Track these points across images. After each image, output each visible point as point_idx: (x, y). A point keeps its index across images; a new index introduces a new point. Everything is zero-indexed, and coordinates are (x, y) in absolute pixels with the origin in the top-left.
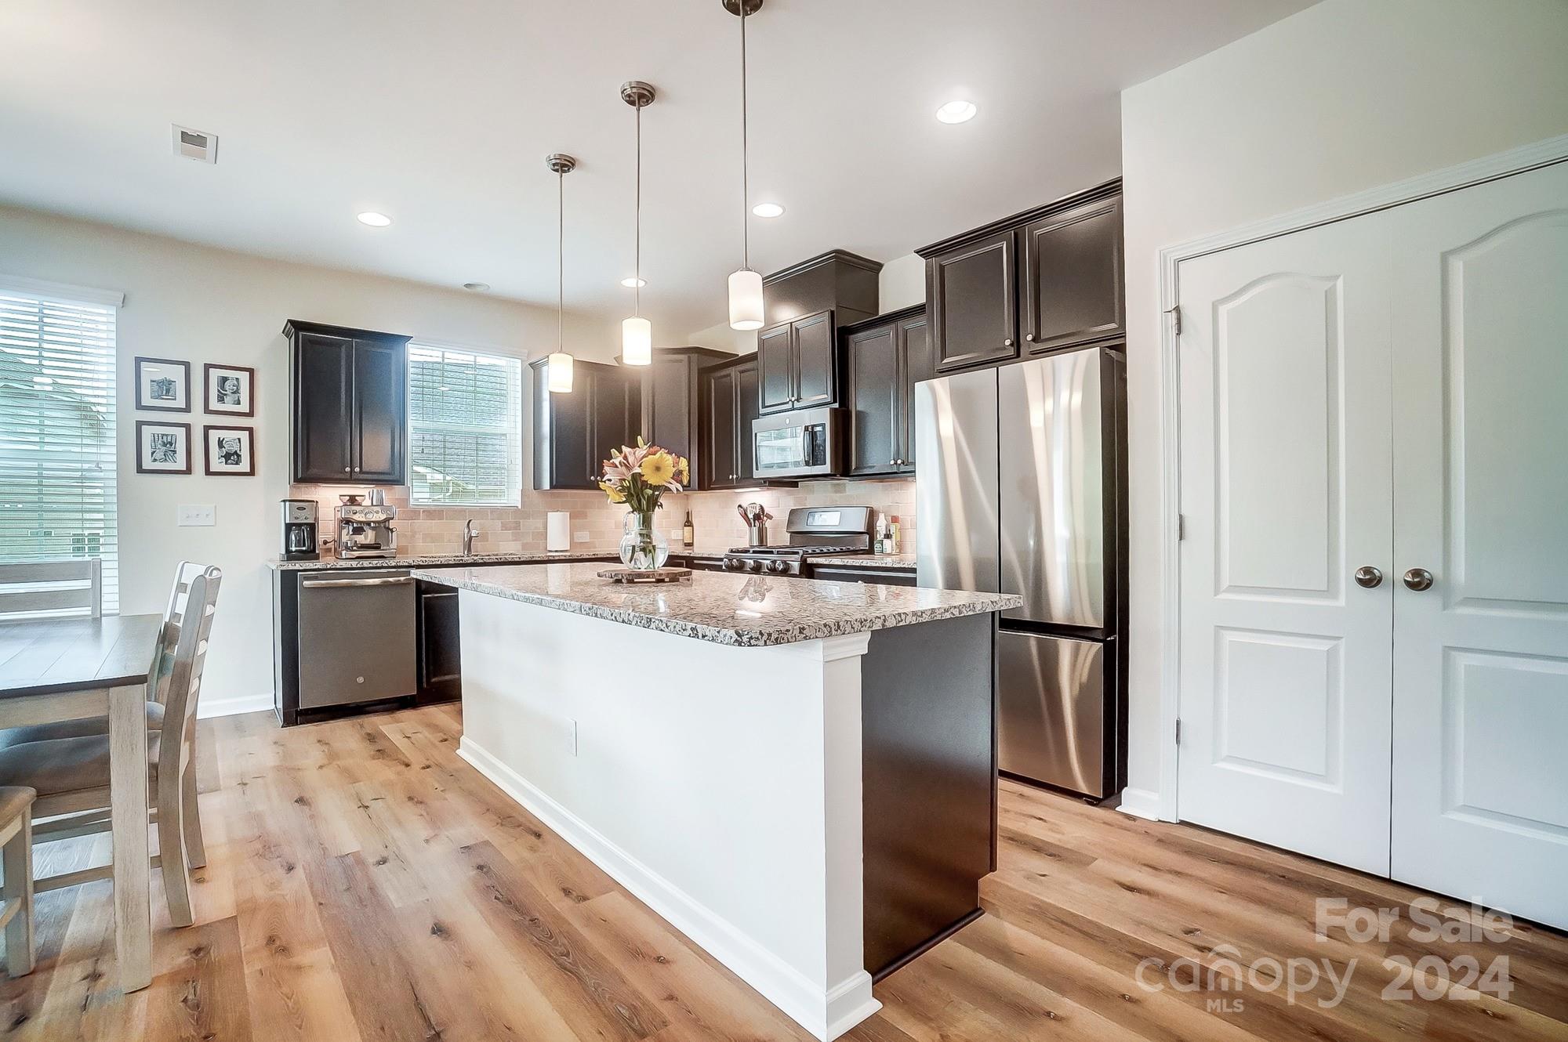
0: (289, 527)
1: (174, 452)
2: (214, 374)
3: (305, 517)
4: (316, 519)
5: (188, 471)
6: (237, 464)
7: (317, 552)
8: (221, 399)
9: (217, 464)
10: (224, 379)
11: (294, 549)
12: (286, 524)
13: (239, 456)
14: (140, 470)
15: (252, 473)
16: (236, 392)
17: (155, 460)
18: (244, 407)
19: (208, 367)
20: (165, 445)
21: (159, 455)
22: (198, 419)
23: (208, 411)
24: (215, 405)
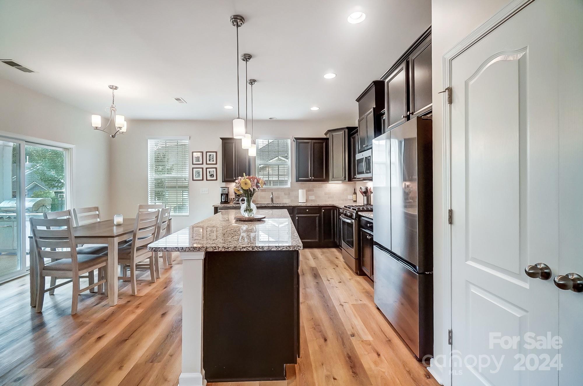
0: (222, 195)
1: (200, 175)
2: (208, 154)
3: (226, 192)
4: (228, 192)
5: (203, 180)
6: (213, 177)
7: (229, 201)
8: (210, 160)
9: (209, 178)
10: (210, 155)
11: (223, 201)
13: (213, 175)
14: (193, 180)
15: (216, 180)
16: (213, 158)
17: (196, 177)
18: (215, 162)
19: (207, 152)
20: (198, 173)
21: (197, 176)
22: (205, 166)
23: (207, 164)
24: (208, 162)
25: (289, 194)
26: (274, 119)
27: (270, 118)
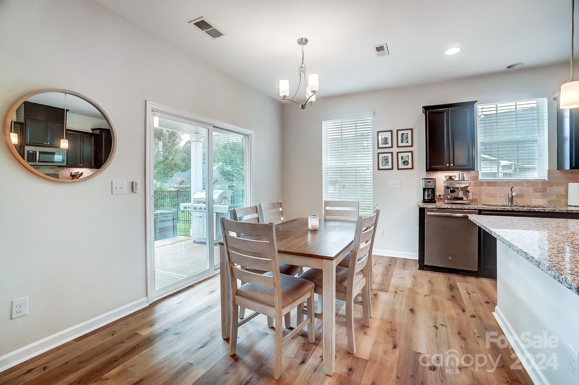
0: (424, 190)
1: (388, 162)
2: (400, 133)
3: (431, 185)
4: (435, 186)
5: (392, 169)
6: (407, 165)
7: (435, 200)
8: (402, 142)
9: (401, 166)
10: (403, 134)
11: (426, 198)
12: (423, 188)
13: (408, 162)
14: (379, 169)
15: (412, 168)
16: (407, 138)
17: (383, 165)
18: (410, 144)
19: (398, 131)
20: (385, 160)
21: (384, 164)
22: (395, 150)
23: (398, 147)
24: (400, 144)
25: (544, 190)
26: (517, 66)
27: (509, 67)
